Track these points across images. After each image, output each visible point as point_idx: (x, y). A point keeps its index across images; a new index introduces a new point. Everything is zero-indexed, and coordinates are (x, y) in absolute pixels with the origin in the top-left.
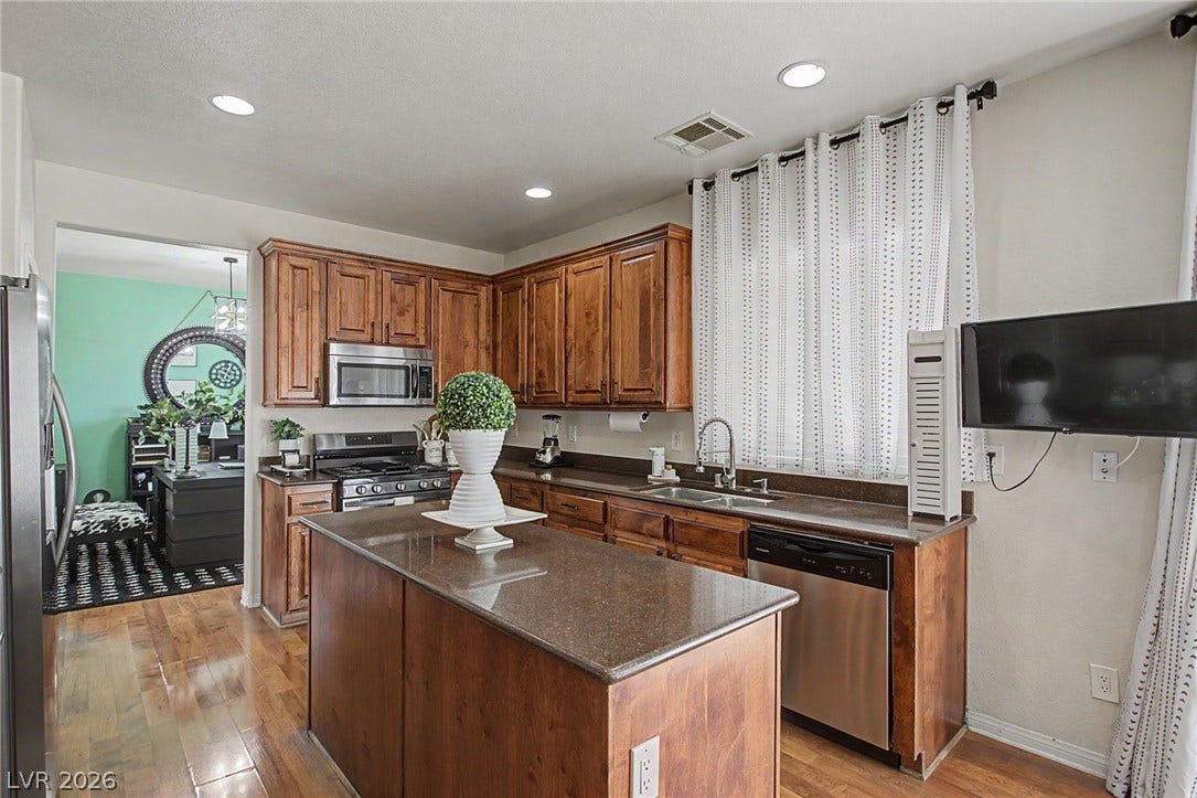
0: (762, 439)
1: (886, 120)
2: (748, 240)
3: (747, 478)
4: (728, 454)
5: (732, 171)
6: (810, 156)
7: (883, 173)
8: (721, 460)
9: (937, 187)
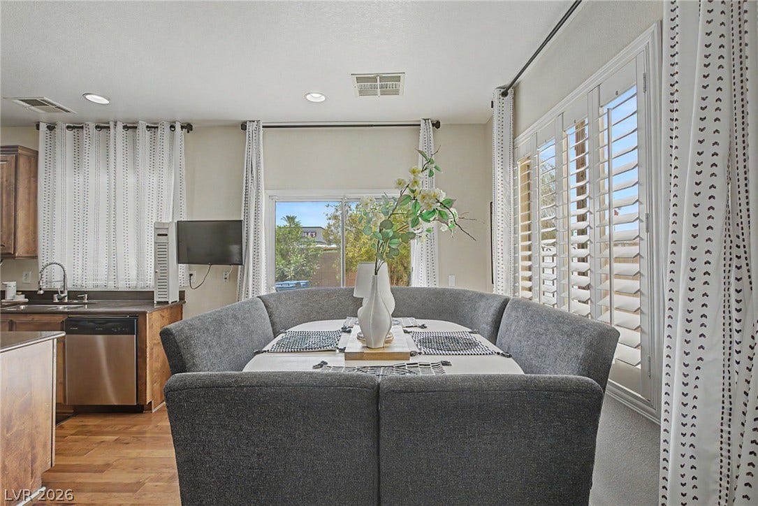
0: (84, 273)
1: (150, 125)
2: (78, 163)
3: (75, 295)
4: (62, 282)
5: (67, 125)
6: (112, 130)
7: (148, 148)
8: (58, 286)
9: (170, 161)
